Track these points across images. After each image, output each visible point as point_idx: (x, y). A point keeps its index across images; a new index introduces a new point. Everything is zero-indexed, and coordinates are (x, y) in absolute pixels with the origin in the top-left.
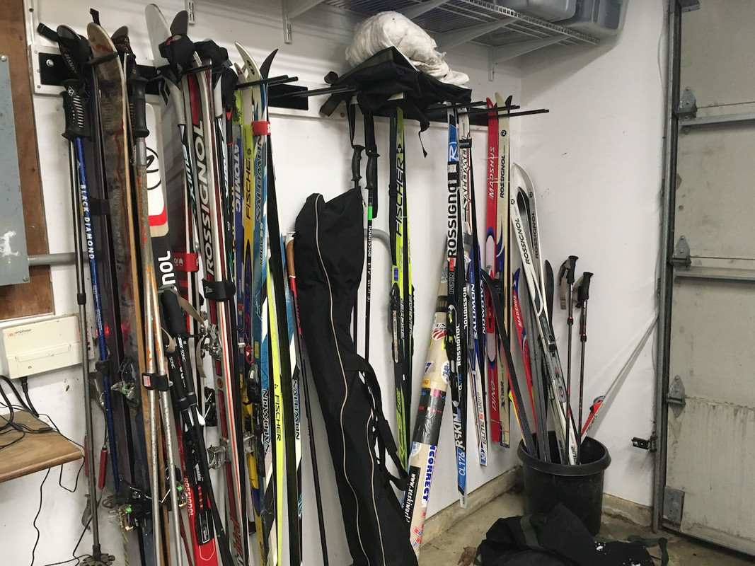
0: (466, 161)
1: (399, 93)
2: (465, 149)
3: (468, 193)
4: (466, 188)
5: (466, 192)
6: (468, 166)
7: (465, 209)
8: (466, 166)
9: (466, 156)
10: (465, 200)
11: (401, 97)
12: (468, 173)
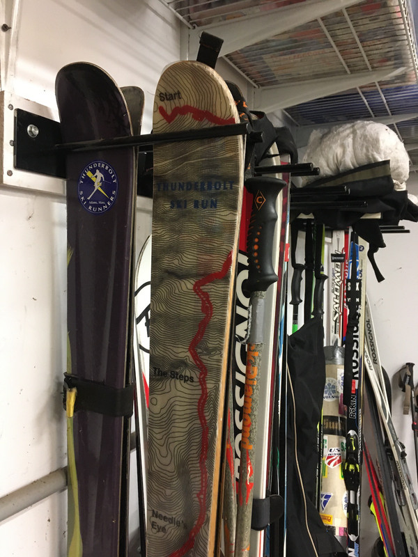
0: (339, 274)
1: (377, 212)
2: (339, 263)
3: (340, 306)
4: (338, 301)
5: (338, 305)
6: (341, 280)
7: (336, 321)
8: (338, 280)
9: (339, 270)
10: (336, 313)
11: (378, 216)
12: (340, 286)
